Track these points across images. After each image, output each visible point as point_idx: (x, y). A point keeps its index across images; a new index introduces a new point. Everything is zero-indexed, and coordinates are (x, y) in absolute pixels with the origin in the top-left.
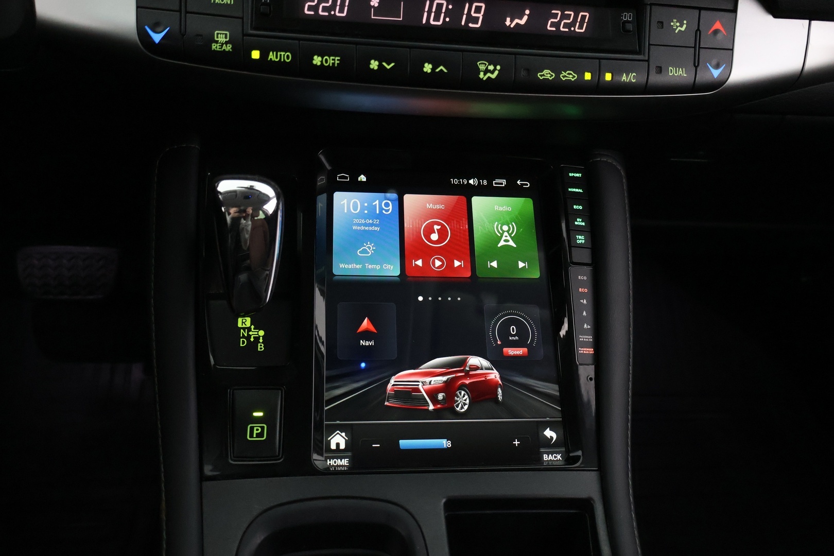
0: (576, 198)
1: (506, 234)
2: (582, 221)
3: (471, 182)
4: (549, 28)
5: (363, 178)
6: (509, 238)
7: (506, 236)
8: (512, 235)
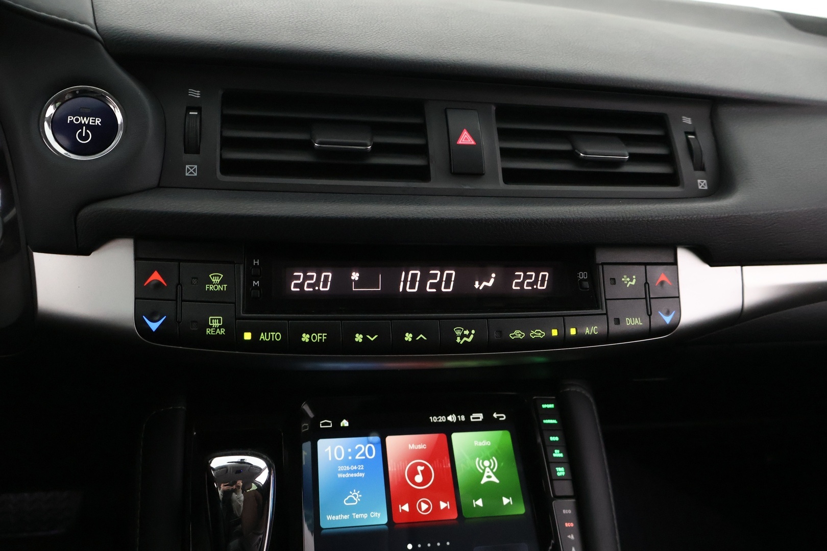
0: (552, 429)
1: (488, 469)
2: (560, 453)
3: (450, 418)
4: (514, 288)
5: (345, 423)
6: (491, 474)
7: (488, 472)
8: (494, 470)
